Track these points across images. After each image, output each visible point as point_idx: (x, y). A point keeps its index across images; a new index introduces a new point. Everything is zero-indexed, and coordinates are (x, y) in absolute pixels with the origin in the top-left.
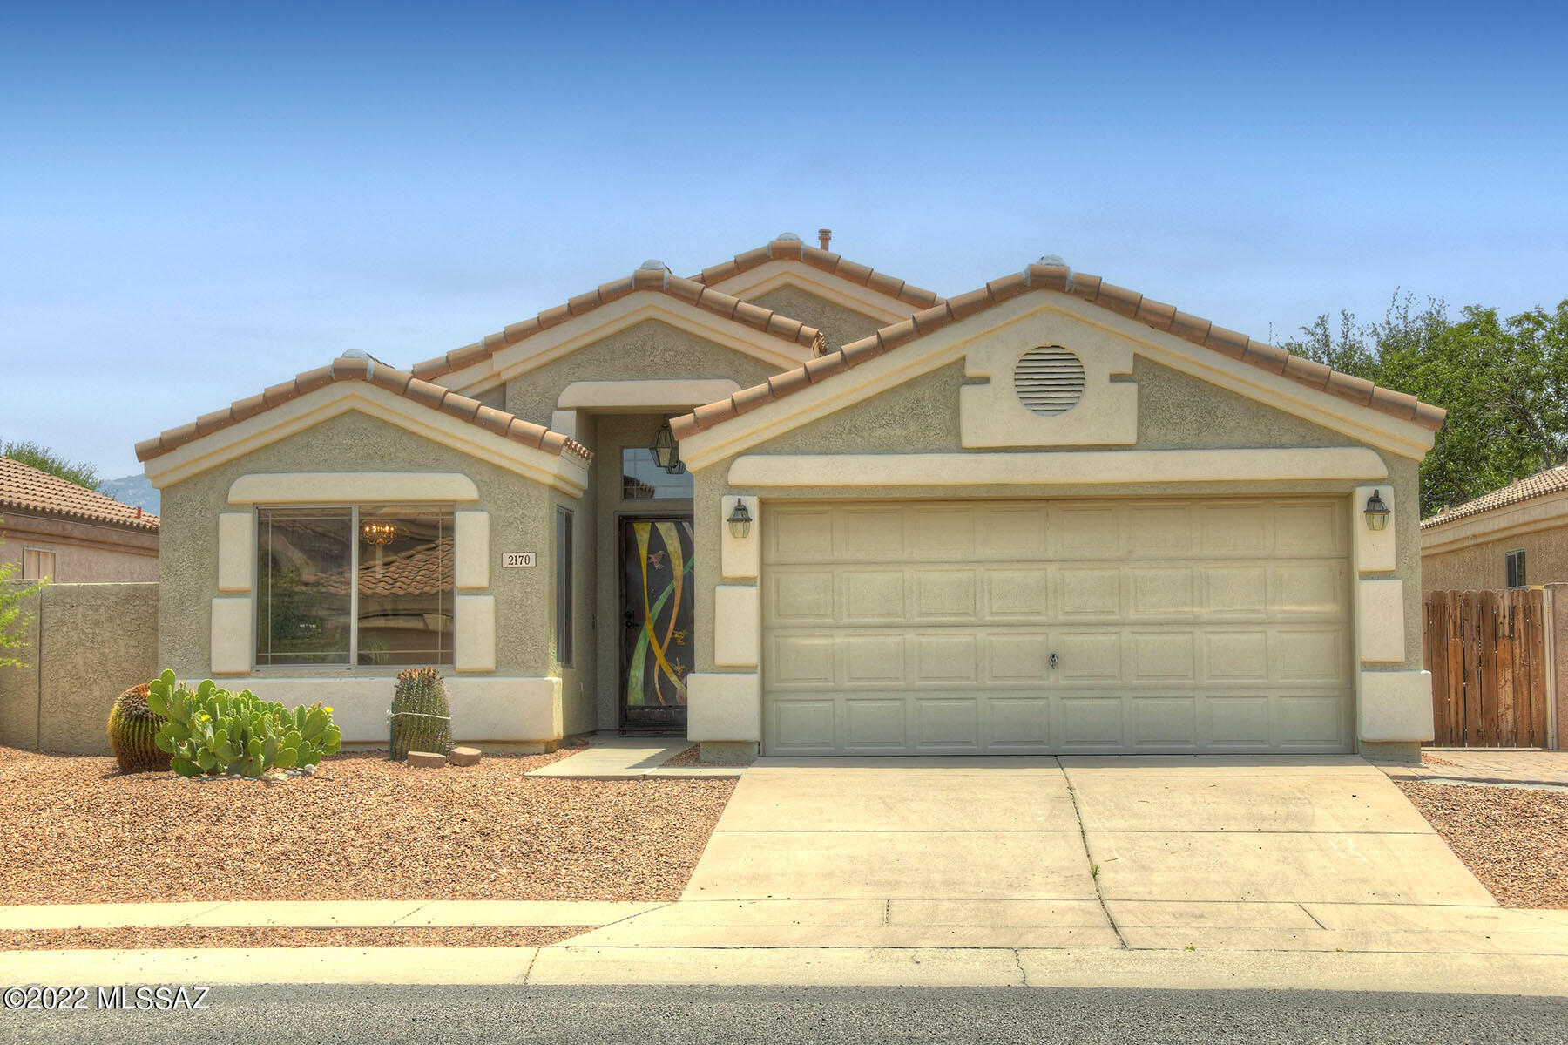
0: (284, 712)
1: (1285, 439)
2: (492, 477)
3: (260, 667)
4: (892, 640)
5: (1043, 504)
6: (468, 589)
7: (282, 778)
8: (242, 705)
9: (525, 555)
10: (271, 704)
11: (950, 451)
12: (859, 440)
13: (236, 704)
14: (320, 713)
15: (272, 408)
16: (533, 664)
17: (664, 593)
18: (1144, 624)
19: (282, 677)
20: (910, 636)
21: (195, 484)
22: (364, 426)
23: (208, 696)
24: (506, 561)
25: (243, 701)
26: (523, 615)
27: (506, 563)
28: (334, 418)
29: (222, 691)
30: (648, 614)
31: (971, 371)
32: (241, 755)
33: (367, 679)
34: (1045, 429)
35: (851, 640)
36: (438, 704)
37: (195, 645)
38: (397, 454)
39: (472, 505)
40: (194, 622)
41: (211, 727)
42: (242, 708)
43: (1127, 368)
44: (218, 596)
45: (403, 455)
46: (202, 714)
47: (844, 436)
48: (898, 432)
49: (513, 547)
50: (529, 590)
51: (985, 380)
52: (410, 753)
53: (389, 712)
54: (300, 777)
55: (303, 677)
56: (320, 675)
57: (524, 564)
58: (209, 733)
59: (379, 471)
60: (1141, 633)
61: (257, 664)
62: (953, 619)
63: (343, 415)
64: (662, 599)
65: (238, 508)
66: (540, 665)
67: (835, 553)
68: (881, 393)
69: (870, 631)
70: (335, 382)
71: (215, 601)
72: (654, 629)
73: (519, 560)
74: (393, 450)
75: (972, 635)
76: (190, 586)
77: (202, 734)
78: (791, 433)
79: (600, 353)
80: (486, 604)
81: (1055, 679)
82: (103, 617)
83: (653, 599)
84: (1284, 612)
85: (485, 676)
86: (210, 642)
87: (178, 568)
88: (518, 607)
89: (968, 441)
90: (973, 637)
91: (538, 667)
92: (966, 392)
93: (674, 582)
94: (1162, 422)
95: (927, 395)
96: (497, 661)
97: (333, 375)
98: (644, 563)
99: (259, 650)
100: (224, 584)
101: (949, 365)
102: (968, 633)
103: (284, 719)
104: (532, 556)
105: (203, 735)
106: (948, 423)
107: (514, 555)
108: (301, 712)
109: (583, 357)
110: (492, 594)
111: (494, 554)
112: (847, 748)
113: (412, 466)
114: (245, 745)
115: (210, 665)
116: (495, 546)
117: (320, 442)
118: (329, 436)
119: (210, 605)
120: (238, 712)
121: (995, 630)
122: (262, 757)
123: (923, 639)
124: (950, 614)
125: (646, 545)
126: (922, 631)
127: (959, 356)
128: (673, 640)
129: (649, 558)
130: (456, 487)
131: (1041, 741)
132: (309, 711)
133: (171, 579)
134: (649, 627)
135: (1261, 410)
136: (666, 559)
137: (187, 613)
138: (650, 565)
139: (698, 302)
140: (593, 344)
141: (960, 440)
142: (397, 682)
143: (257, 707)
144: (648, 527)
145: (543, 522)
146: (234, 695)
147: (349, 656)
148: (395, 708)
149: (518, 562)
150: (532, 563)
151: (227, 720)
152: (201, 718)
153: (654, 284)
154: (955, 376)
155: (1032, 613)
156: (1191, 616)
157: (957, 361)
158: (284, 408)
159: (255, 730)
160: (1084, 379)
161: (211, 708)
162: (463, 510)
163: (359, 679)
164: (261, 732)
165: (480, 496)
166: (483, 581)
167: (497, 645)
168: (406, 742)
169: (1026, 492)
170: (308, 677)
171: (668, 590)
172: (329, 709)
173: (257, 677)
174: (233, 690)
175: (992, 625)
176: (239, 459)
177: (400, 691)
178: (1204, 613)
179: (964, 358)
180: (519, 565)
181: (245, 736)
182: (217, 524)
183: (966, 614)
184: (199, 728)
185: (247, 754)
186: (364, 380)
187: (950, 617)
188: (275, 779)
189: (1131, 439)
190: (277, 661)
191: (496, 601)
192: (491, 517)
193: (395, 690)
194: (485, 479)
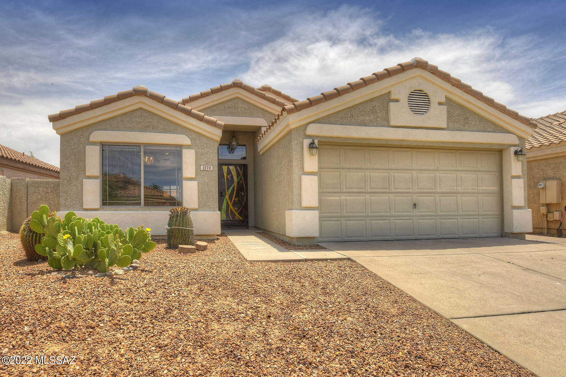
0: (121, 231)
1: (489, 129)
2: (196, 137)
3: (104, 207)
4: (361, 198)
5: (410, 149)
6: (187, 178)
7: (120, 273)
8: (93, 227)
9: (209, 166)
10: (111, 226)
11: (384, 126)
12: (353, 120)
13: (90, 226)
14: (142, 231)
15: (108, 104)
16: (212, 207)
17: (232, 187)
18: (443, 193)
19: (114, 211)
20: (368, 196)
21: (75, 134)
22: (146, 115)
23: (71, 221)
24: (202, 168)
25: (94, 225)
26: (208, 189)
27: (202, 169)
28: (133, 111)
29: (80, 219)
30: (227, 193)
31: (393, 97)
32: (93, 257)
33: (149, 212)
34: (417, 120)
35: (347, 198)
36: (188, 223)
37: (76, 197)
38: (159, 126)
39: (188, 147)
40: (75, 189)
41: (71, 242)
42: (93, 229)
43: (443, 100)
44: (86, 178)
45: (161, 127)
46: (64, 234)
47: (348, 118)
48: (367, 118)
49: (204, 163)
50: (210, 179)
51: (397, 101)
52: (180, 246)
53: (167, 227)
54: (132, 271)
55: (122, 211)
56: (129, 210)
57: (208, 170)
58: (70, 247)
59: (151, 132)
60: (442, 196)
61: (103, 205)
62: (382, 190)
63: (137, 110)
64: (231, 188)
65: (94, 143)
66: (215, 207)
67: (341, 165)
68: (361, 103)
69: (353, 194)
70: (134, 95)
71: (84, 180)
72: (229, 197)
73: (207, 168)
74: (157, 124)
75: (388, 196)
76: (73, 174)
77: (64, 247)
78: (329, 116)
79: (221, 107)
80: (194, 184)
81: (416, 212)
82: (49, 191)
83: (228, 188)
84: (483, 189)
85: (194, 211)
86: (82, 196)
87: (68, 166)
88: (206, 185)
89: (393, 123)
90: (388, 197)
91: (214, 208)
92: (391, 104)
93: (234, 184)
94: (453, 121)
95: (377, 105)
96: (199, 206)
97: (133, 93)
98: (225, 178)
99: (103, 200)
100: (88, 173)
101: (384, 94)
102: (387, 195)
103: (121, 235)
104: (212, 167)
105: (65, 249)
106: (384, 116)
107: (205, 166)
108: (131, 231)
109: (215, 108)
110: (196, 180)
111: (197, 166)
112: (345, 239)
113: (164, 131)
114: (96, 251)
115: (82, 206)
116: (198, 162)
117: (127, 120)
118: (131, 118)
119: (82, 182)
120: (91, 231)
121: (395, 195)
122: (107, 260)
123: (372, 198)
124: (381, 188)
125: (226, 173)
126: (371, 195)
127: (388, 91)
128: (234, 200)
129: (227, 176)
130: (183, 140)
131: (411, 235)
132: (136, 230)
133: (65, 171)
134: (227, 197)
135: (482, 119)
136: (232, 177)
137: (72, 185)
138: (227, 179)
139: (253, 92)
140: (218, 104)
141: (389, 122)
142: (170, 213)
143: (103, 228)
144: (227, 167)
145: (215, 154)
146: (89, 220)
147: (140, 203)
148: (169, 225)
149: (206, 169)
150: (212, 169)
151: (83, 236)
152: (63, 237)
153: (239, 85)
154: (386, 99)
155: (407, 189)
156: (456, 191)
157: (387, 93)
158: (113, 104)
159: (102, 243)
160: (430, 103)
161: (72, 229)
162: (185, 148)
163: (145, 212)
164: (106, 244)
165: (192, 144)
166: (193, 175)
167: (199, 199)
168: (176, 240)
169: (411, 143)
170: (124, 211)
171: (233, 186)
172: (148, 230)
173: (103, 211)
174: (88, 218)
175: (395, 193)
176: (94, 124)
177: (171, 218)
178: (460, 189)
179: (390, 92)
180: (207, 170)
181: (95, 245)
182: (85, 150)
183: (386, 188)
184: (62, 244)
185: (96, 256)
186: (145, 96)
187: (381, 189)
188: (116, 274)
189: (445, 126)
190: (110, 204)
191: (198, 183)
192: (196, 152)
193: (169, 217)
194: (194, 137)
